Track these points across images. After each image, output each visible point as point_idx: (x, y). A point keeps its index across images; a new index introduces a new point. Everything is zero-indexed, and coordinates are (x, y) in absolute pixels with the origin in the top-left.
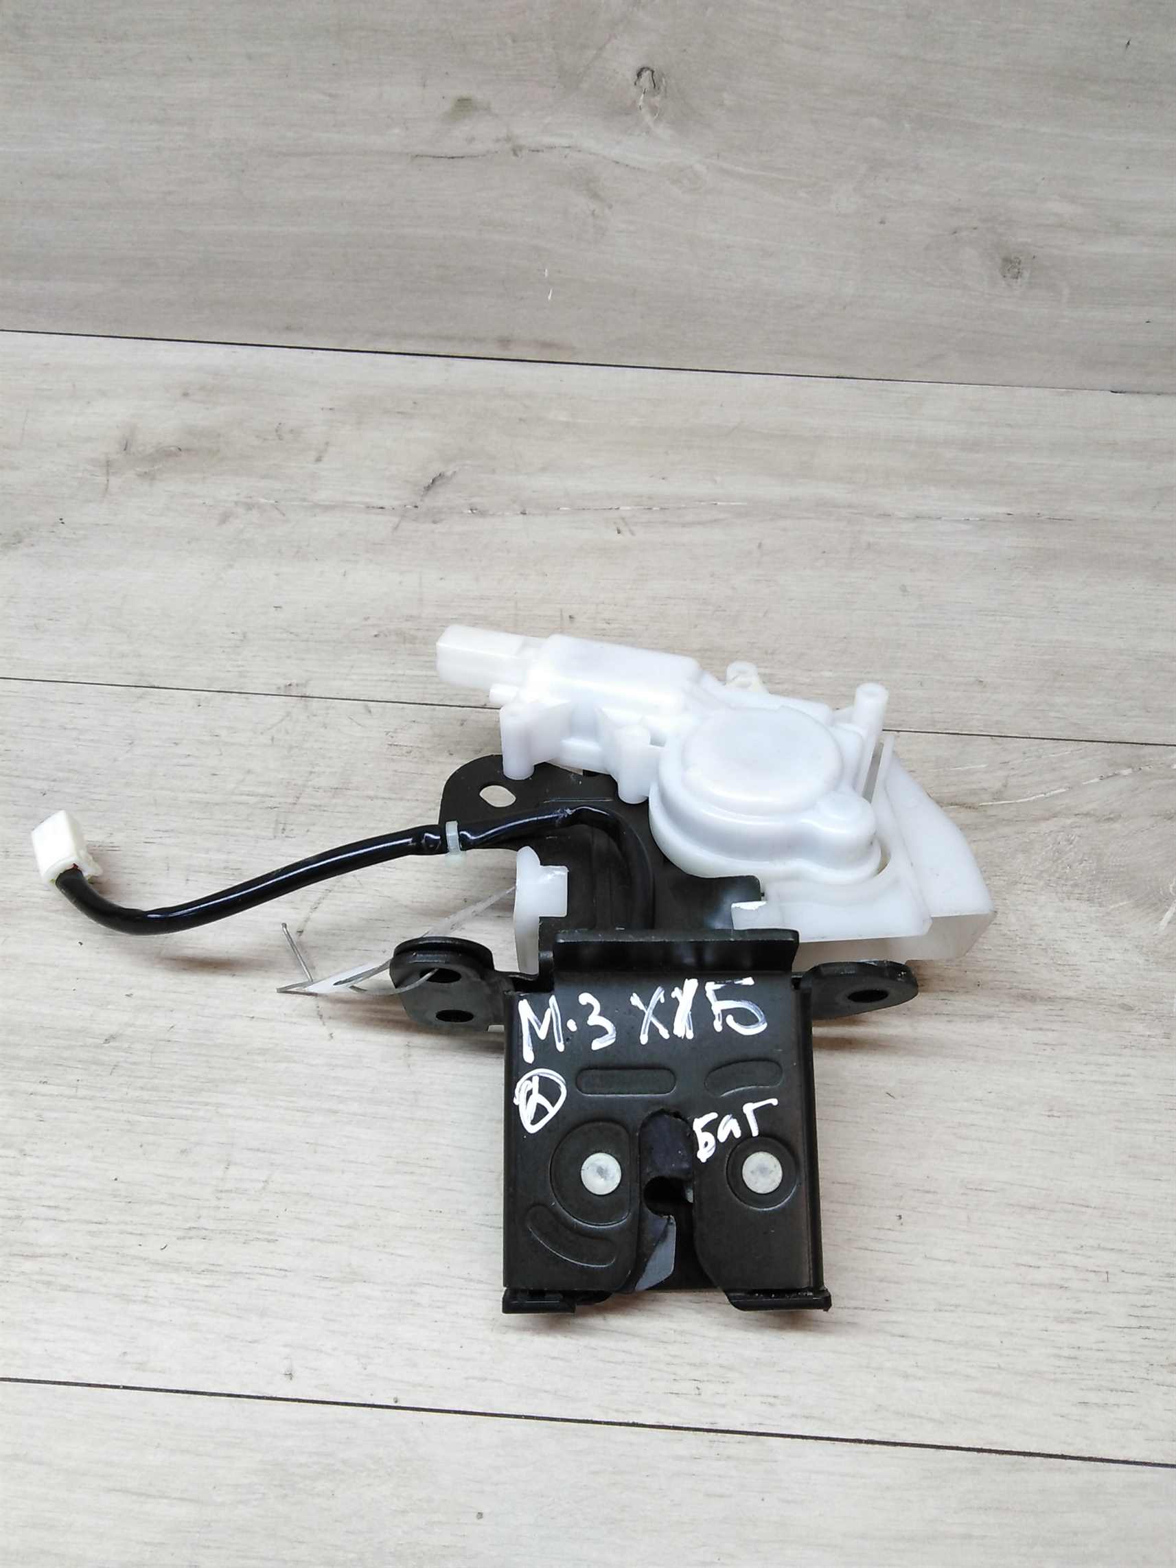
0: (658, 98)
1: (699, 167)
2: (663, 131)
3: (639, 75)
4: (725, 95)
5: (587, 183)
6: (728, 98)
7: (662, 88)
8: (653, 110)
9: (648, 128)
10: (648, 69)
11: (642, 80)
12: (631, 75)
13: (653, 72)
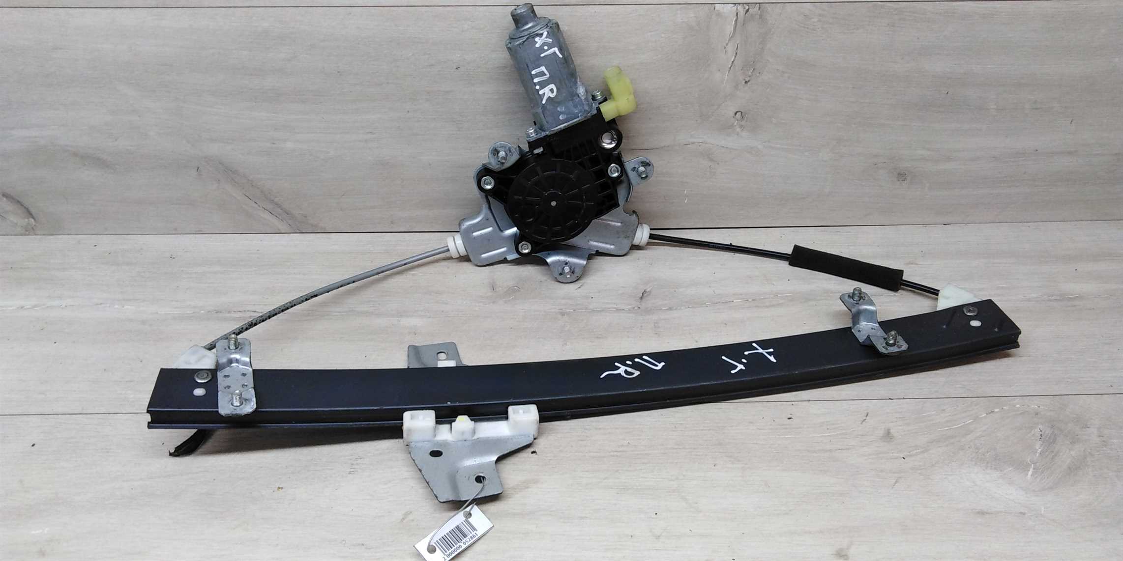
0: (743, 122)
1: (760, 147)
2: (745, 134)
3: (736, 114)
4: (773, 119)
5: (708, 155)
6: (774, 120)
7: (746, 118)
8: (741, 126)
9: (738, 133)
10: (740, 112)
11: (737, 115)
12: (732, 114)
13: (742, 112)
